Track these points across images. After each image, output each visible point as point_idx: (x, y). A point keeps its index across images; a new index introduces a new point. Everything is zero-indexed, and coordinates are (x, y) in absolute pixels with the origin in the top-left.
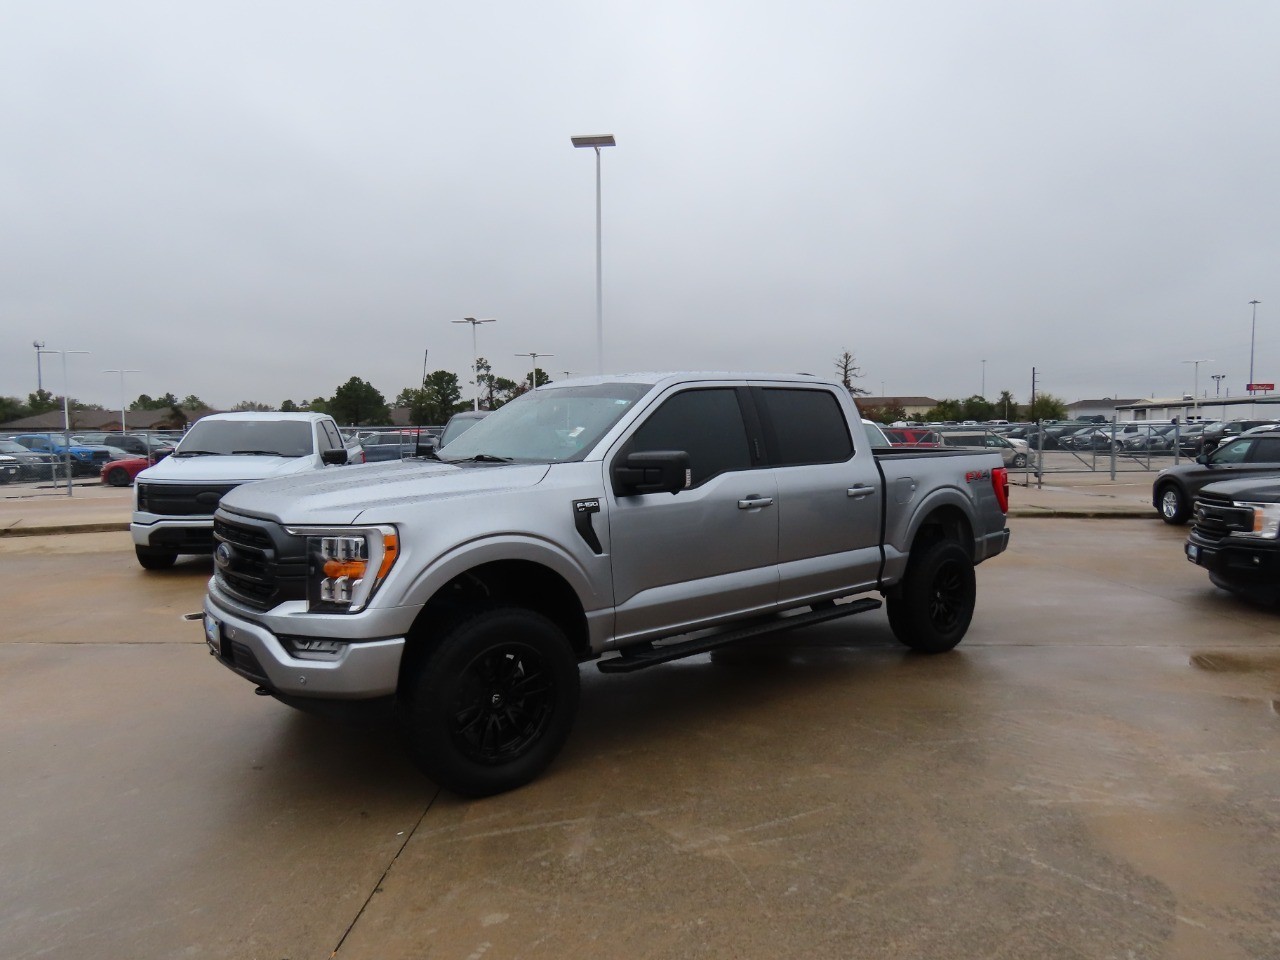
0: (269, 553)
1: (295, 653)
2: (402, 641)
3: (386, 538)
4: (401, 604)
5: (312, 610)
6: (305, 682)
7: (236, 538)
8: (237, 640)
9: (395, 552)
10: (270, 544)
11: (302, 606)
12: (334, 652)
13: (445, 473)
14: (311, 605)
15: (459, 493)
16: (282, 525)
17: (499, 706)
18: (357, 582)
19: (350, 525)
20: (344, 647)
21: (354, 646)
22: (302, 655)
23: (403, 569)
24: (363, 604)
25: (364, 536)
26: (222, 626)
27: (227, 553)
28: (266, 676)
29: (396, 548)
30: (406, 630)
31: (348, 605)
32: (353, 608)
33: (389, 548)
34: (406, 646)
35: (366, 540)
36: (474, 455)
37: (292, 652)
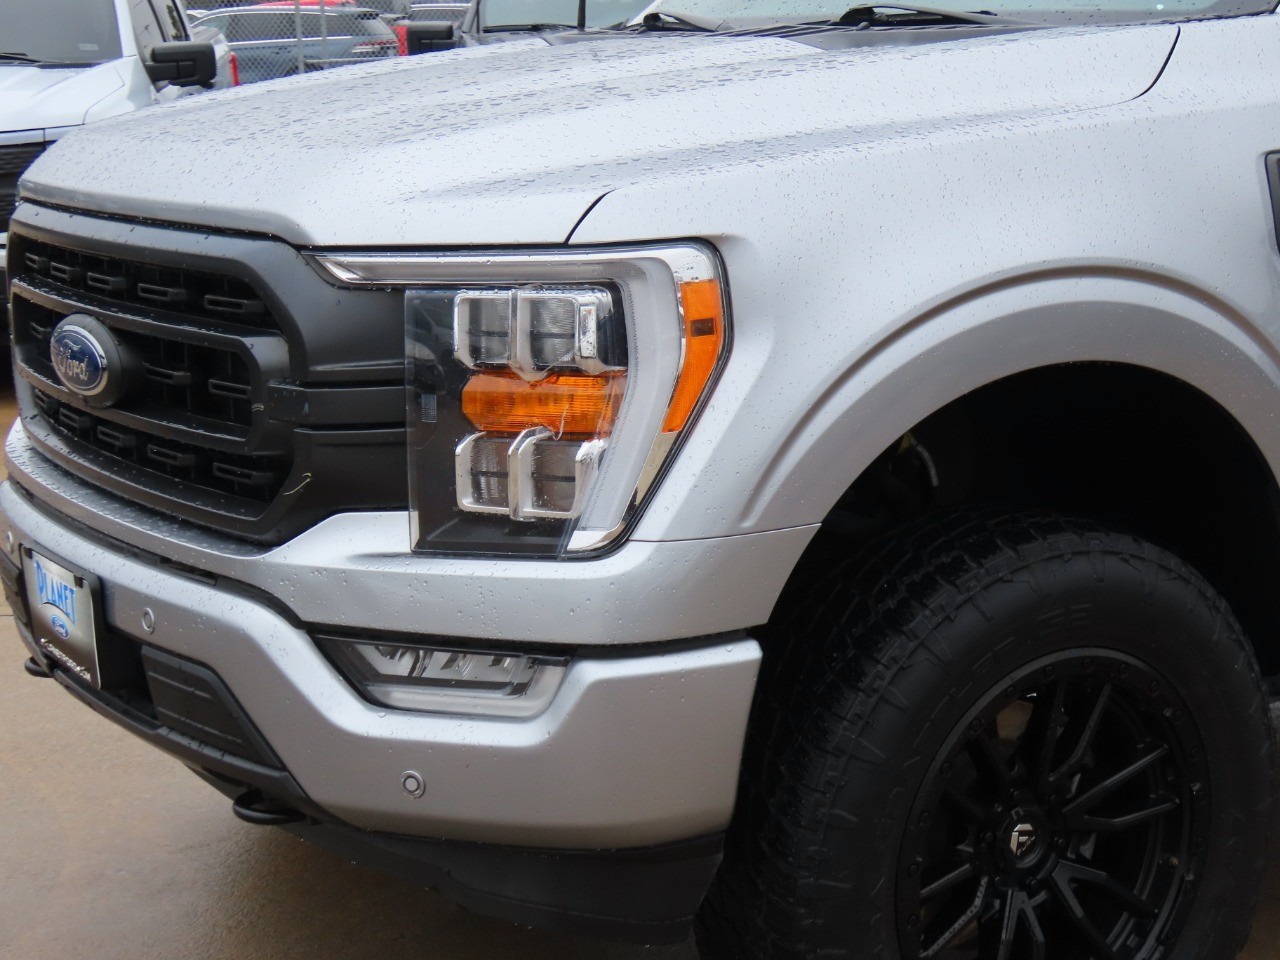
0: (267, 350)
1: (376, 690)
2: (749, 652)
3: (686, 291)
4: (748, 524)
5: (426, 547)
6: (423, 787)
7: (125, 298)
8: (158, 639)
9: (719, 338)
10: (271, 318)
11: (395, 530)
12: (519, 689)
13: (726, 75)
14: (425, 526)
15: (902, 130)
16: (310, 252)
17: (1030, 860)
18: (588, 449)
19: (565, 246)
20: (552, 674)
21: (591, 672)
22: (399, 695)
23: (749, 404)
24: (617, 527)
25: (612, 287)
26: (101, 593)
27: (98, 349)
28: (283, 768)
29: (721, 324)
30: (761, 616)
31: (559, 529)
32: (579, 540)
33: (701, 328)
34: (767, 669)
35: (618, 302)
36: (839, 11)
37: (362, 683)
